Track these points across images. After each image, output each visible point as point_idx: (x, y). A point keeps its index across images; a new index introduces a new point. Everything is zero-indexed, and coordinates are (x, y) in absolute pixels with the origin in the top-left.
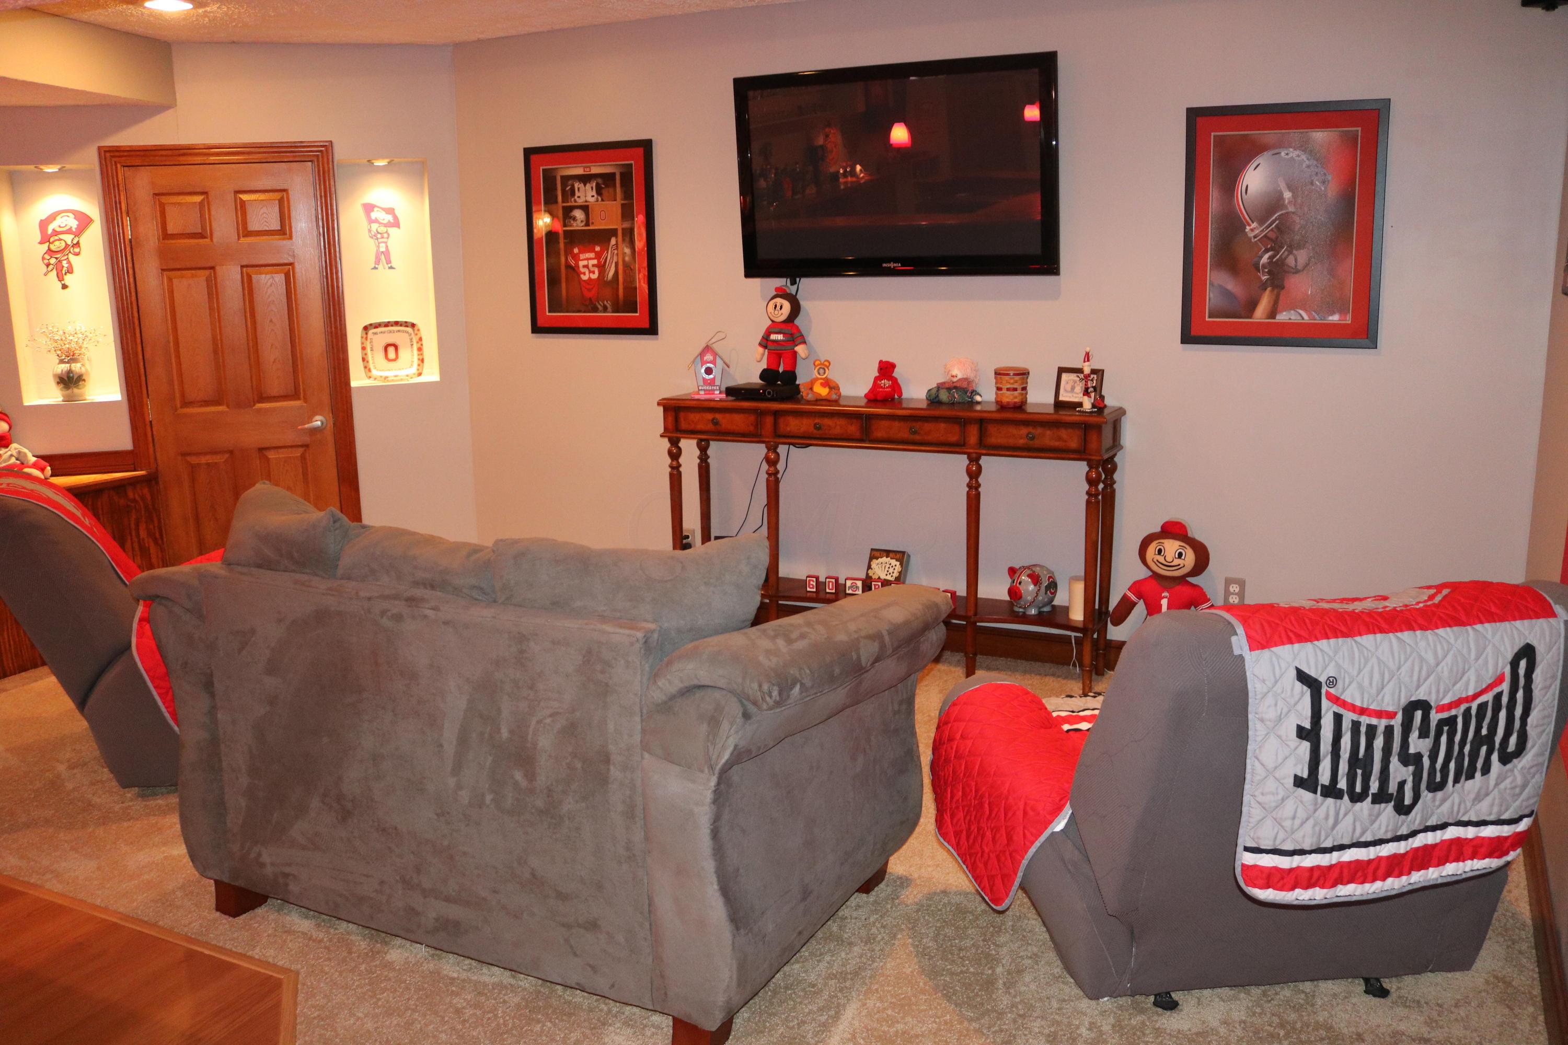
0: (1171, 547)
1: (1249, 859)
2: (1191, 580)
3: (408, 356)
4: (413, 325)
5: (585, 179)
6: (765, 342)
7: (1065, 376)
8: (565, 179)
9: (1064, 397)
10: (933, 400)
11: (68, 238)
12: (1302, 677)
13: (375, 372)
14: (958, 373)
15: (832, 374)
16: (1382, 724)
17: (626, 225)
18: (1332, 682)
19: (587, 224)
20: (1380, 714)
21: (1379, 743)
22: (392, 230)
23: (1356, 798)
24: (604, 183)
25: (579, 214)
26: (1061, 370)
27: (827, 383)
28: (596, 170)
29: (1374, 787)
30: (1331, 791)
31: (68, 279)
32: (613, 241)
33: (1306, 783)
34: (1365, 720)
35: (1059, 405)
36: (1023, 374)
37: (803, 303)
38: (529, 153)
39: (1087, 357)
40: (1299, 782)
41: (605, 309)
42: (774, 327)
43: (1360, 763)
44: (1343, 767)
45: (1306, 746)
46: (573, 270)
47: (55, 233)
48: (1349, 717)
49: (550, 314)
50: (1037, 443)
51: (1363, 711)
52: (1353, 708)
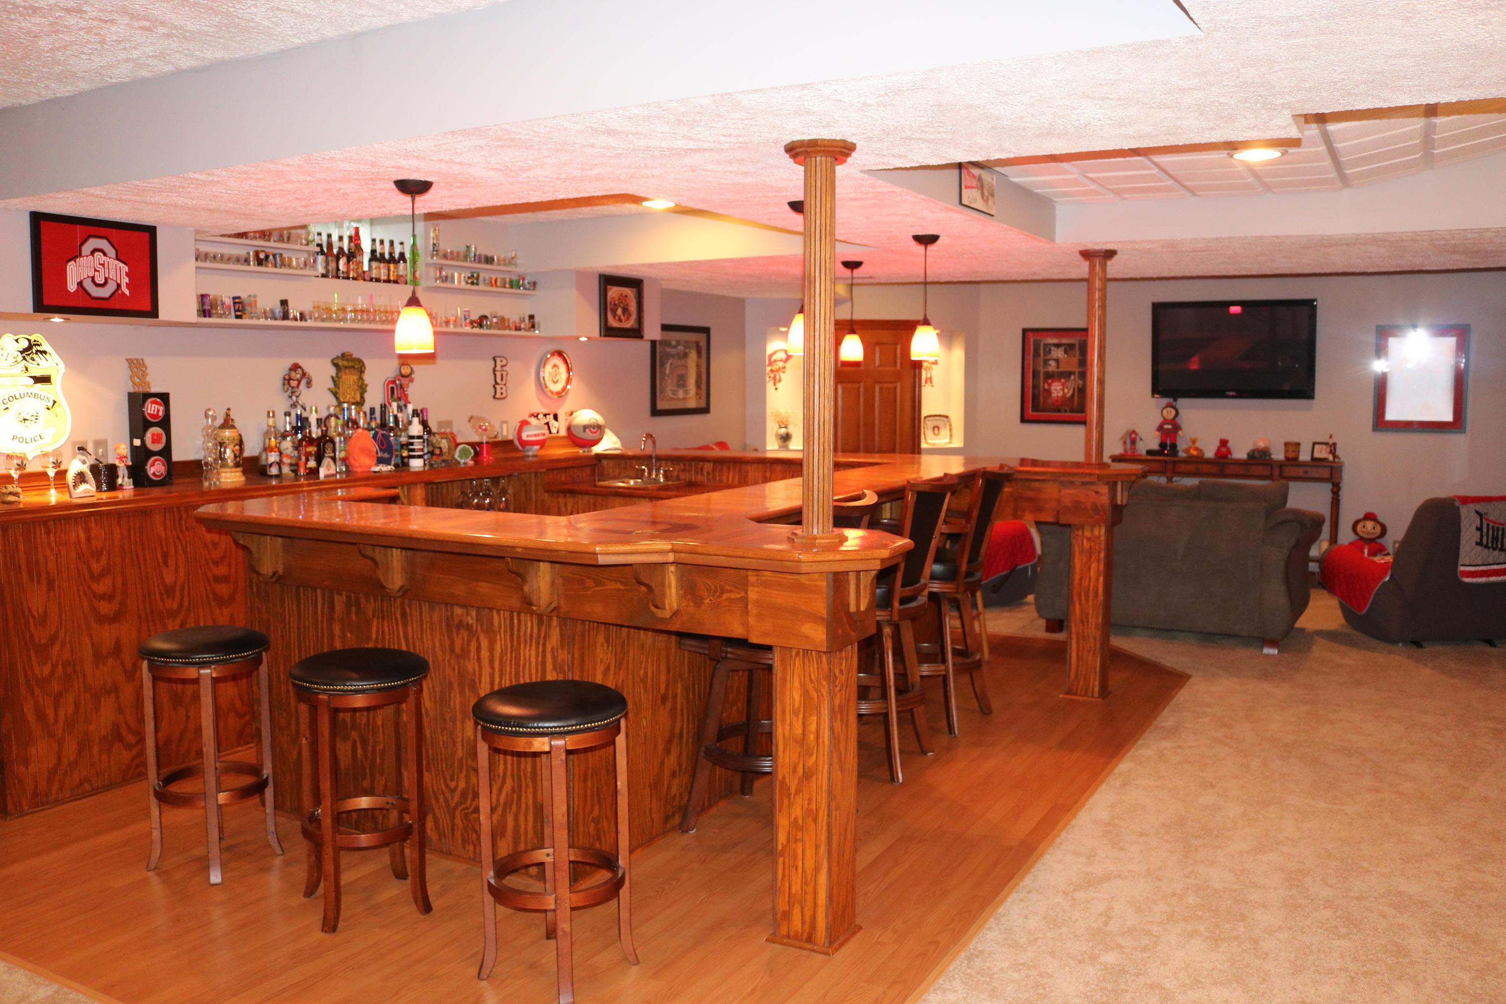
0: (1370, 525)
1: (1462, 568)
2: (1379, 541)
3: (945, 432)
4: (947, 417)
5: (1058, 346)
6: (1160, 428)
7: (1316, 447)
8: (1046, 345)
9: (1316, 455)
10: (1252, 456)
11: (781, 364)
12: (1477, 512)
13: (929, 441)
14: (1262, 445)
15: (1197, 445)
16: (1501, 527)
17: (1081, 369)
18: (1486, 514)
19: (1058, 367)
20: (1500, 524)
21: (1500, 533)
22: (934, 366)
23: (1494, 549)
24: (1069, 348)
25: (1053, 363)
26: (1314, 444)
27: (1197, 449)
28: (1065, 341)
29: (1499, 546)
30: (1487, 547)
31: (779, 385)
32: (1072, 377)
33: (1479, 544)
34: (1496, 526)
35: (1314, 459)
36: (1298, 445)
37: (1181, 412)
38: (1025, 331)
39: (1331, 437)
40: (1477, 544)
41: (1066, 411)
42: (1166, 421)
43: (1495, 539)
44: (1490, 540)
45: (1479, 533)
46: (1049, 392)
47: (775, 361)
48: (1491, 524)
49: (1034, 413)
50: (1309, 475)
51: (1495, 523)
52: (1492, 522)
